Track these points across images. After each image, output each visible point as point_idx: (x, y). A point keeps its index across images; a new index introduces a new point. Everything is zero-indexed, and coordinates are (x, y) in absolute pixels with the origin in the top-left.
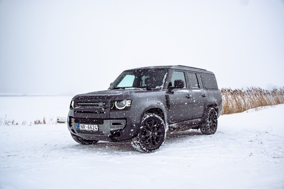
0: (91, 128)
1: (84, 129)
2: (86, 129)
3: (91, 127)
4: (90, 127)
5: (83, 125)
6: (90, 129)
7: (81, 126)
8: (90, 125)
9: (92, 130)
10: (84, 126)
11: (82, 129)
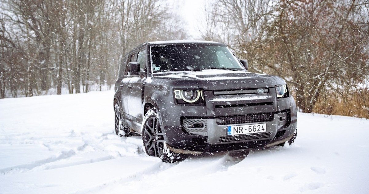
0: (255, 130)
1: (241, 133)
2: (244, 133)
3: (254, 128)
4: (252, 128)
5: (238, 127)
6: (252, 132)
7: (234, 129)
8: (252, 126)
9: (256, 132)
10: (241, 128)
11: (236, 133)
